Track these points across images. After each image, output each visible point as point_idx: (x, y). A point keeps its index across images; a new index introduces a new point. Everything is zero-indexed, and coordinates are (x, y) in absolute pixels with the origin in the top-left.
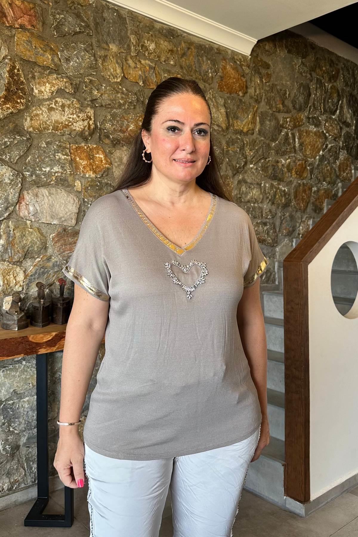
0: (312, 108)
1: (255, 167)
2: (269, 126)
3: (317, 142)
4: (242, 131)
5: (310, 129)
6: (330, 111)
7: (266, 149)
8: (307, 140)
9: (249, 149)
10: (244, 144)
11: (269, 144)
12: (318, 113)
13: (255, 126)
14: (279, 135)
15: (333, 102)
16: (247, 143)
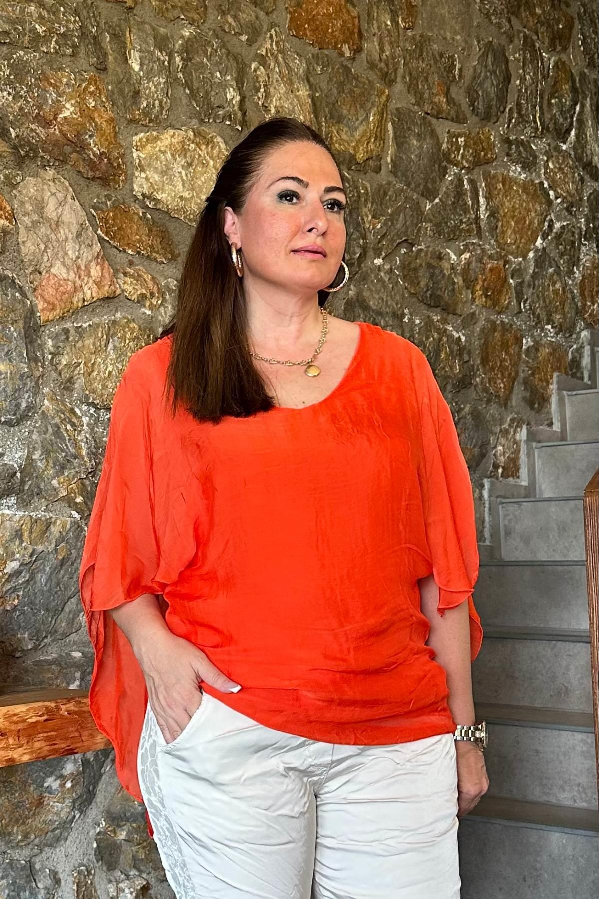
0: (515, 115)
1: (387, 267)
2: (416, 153)
3: (529, 211)
4: (353, 157)
5: (511, 174)
6: (555, 129)
7: (412, 216)
8: (507, 204)
9: (370, 210)
10: (359, 196)
11: (418, 203)
12: (528, 131)
13: (383, 151)
14: (441, 180)
15: (561, 105)
16: (367, 194)
